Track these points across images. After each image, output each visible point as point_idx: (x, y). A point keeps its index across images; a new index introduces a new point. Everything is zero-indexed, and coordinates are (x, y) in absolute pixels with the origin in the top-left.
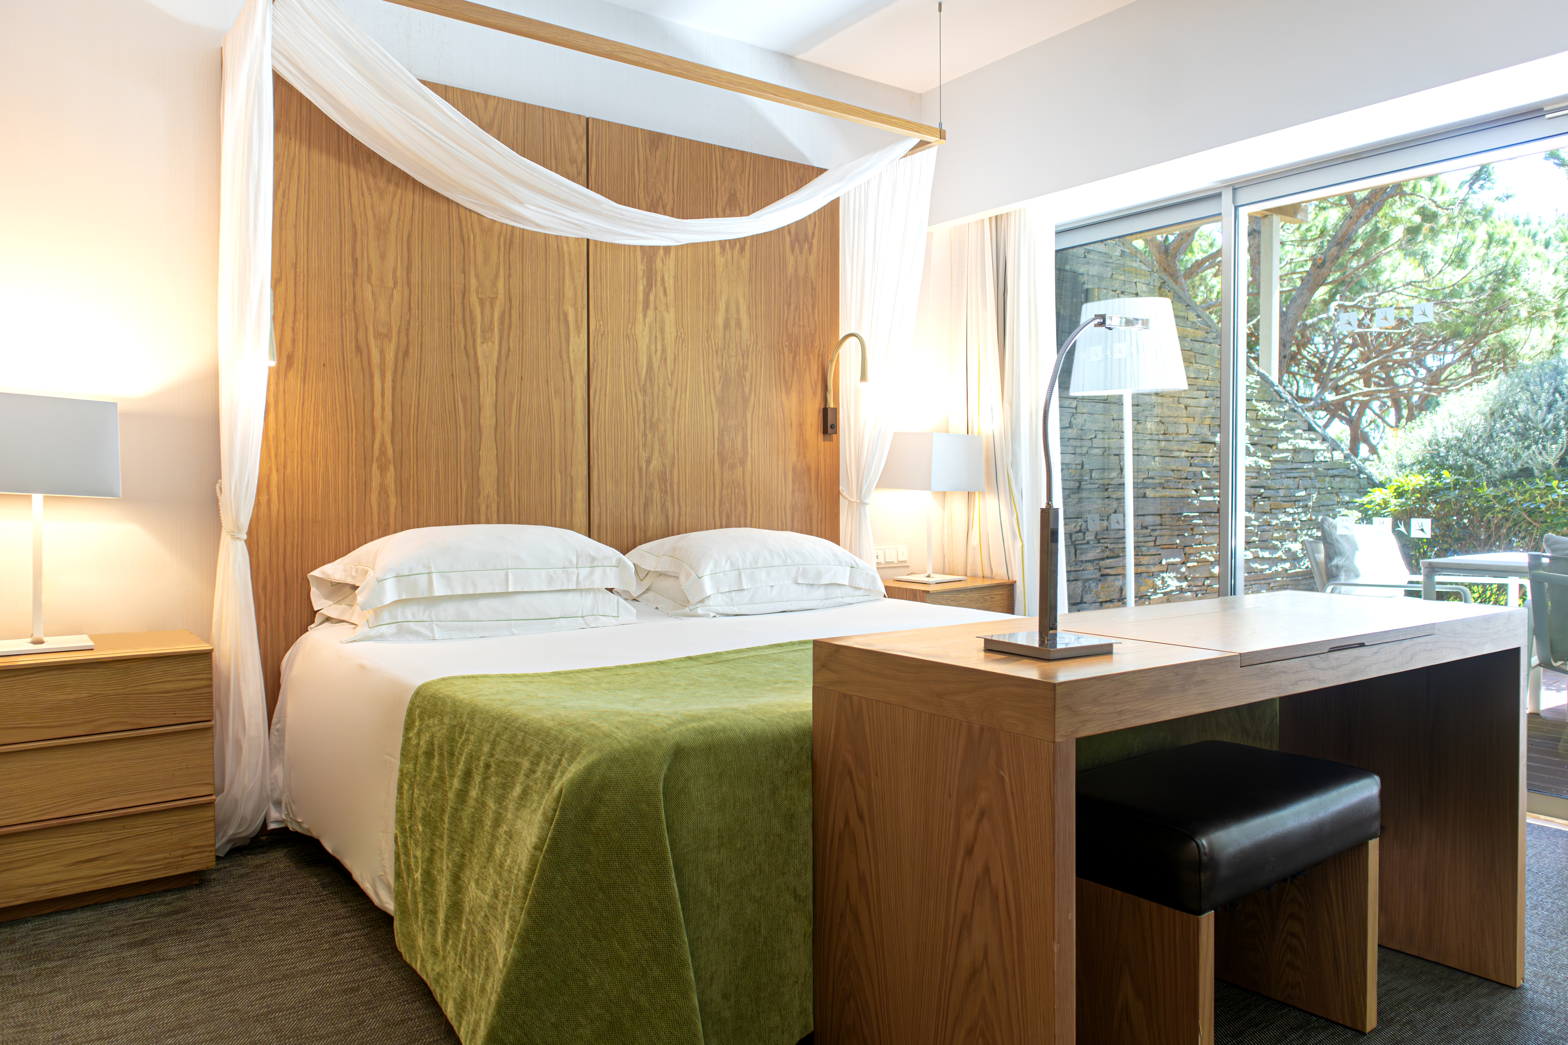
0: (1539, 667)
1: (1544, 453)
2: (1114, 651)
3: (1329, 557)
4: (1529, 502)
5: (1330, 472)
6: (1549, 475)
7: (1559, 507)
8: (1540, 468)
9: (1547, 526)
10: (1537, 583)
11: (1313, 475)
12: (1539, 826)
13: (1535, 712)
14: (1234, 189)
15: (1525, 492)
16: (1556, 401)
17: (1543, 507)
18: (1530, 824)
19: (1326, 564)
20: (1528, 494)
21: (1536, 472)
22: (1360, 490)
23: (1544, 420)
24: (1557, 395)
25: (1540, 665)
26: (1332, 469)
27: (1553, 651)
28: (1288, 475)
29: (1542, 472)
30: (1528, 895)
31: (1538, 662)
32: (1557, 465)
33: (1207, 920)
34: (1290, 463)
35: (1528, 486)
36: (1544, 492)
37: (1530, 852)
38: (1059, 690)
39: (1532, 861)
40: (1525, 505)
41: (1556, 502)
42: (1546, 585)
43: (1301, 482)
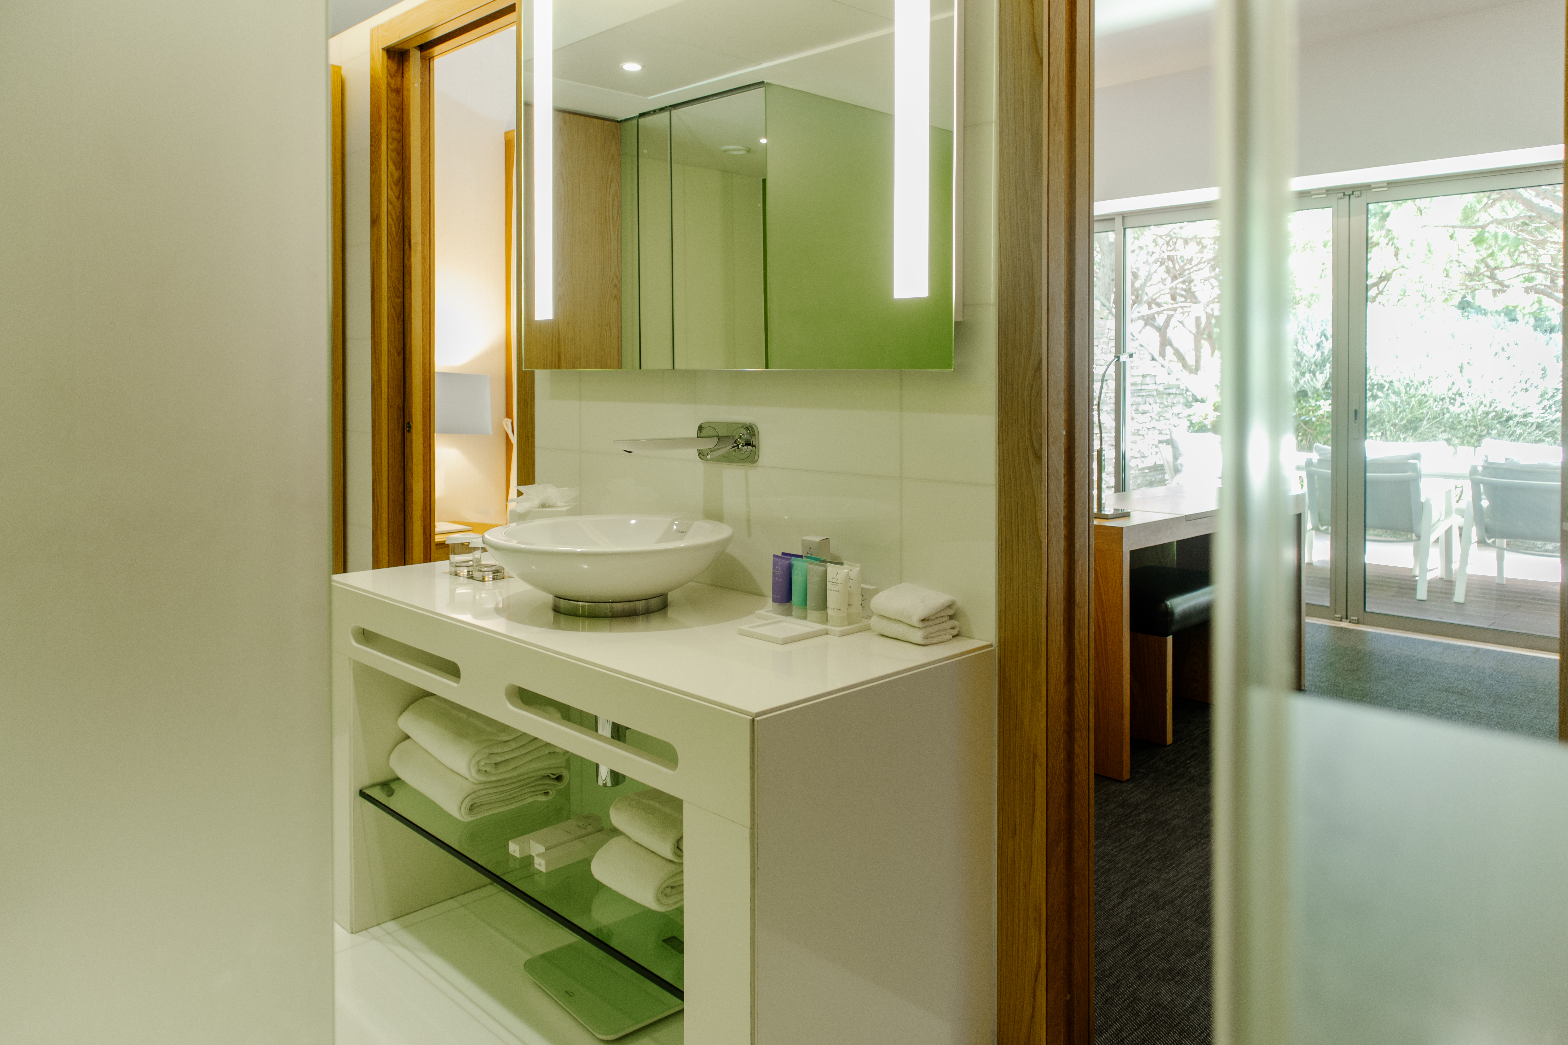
0: (1312, 531)
1: (1314, 380)
2: (1131, 515)
3: (1176, 458)
4: (1305, 415)
5: (1167, 391)
6: (1318, 396)
7: (1325, 419)
8: (1312, 390)
9: (1317, 433)
10: (1310, 476)
11: (1155, 393)
12: (1312, 623)
13: (1310, 562)
14: (1123, 217)
15: (1303, 408)
16: (1322, 341)
17: (1314, 419)
18: (1307, 623)
19: (1174, 462)
20: (1304, 410)
21: (1310, 394)
22: (1188, 404)
23: (1314, 356)
24: (1323, 337)
25: (1312, 529)
26: (1168, 389)
27: (1320, 520)
28: (1139, 394)
29: (1313, 393)
30: (1306, 655)
31: (1311, 527)
32: (1323, 389)
33: (1170, 639)
34: (1140, 385)
35: (1304, 404)
36: (1314, 408)
37: (1307, 636)
38: (1124, 530)
39: (1308, 640)
40: (1303, 418)
41: (1322, 415)
42: (1316, 477)
43: (1147, 399)
